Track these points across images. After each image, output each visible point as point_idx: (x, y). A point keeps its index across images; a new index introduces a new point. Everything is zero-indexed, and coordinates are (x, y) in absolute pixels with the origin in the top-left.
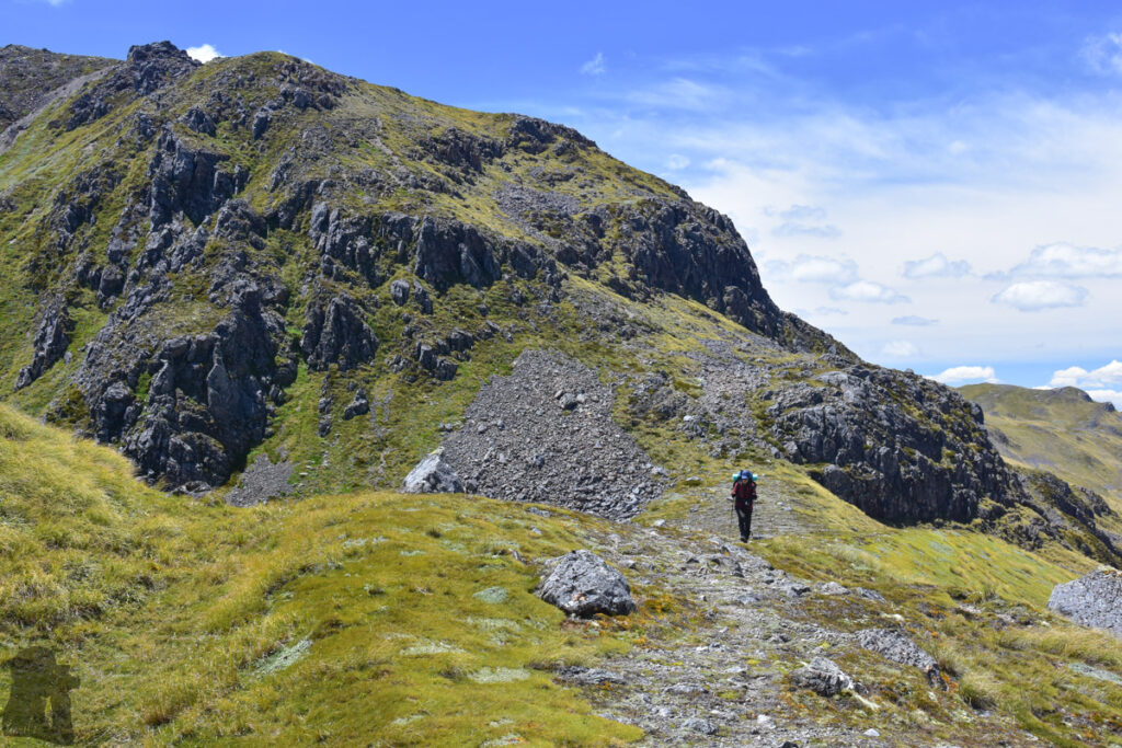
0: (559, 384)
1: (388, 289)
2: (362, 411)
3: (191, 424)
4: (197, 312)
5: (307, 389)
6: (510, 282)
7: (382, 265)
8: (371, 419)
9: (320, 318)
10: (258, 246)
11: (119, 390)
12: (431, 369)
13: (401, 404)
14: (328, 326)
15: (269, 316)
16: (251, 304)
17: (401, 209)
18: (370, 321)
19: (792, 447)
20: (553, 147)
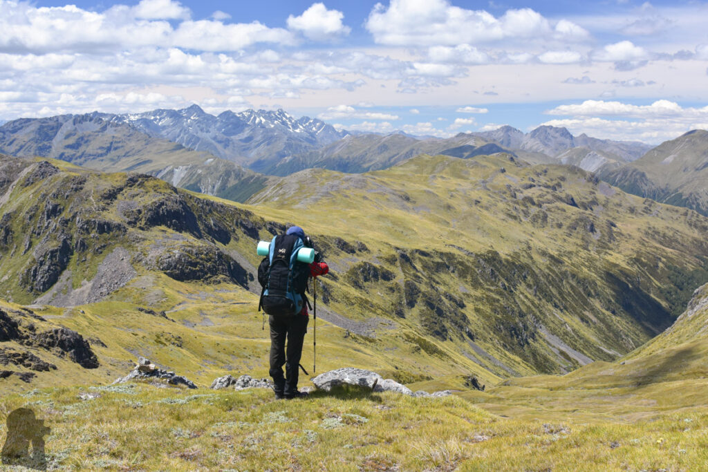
0: (121, 255)
1: (92, 235)
2: (85, 260)
3: (54, 264)
4: (55, 243)
5: (75, 257)
6: (115, 232)
7: (90, 230)
8: (86, 262)
9: (77, 242)
10: (66, 226)
11: (41, 259)
12: (98, 252)
13: (92, 259)
14: (79, 244)
15: (69, 242)
16: (65, 241)
17: (93, 218)
18: (86, 242)
19: (161, 268)
20: (137, 184)
